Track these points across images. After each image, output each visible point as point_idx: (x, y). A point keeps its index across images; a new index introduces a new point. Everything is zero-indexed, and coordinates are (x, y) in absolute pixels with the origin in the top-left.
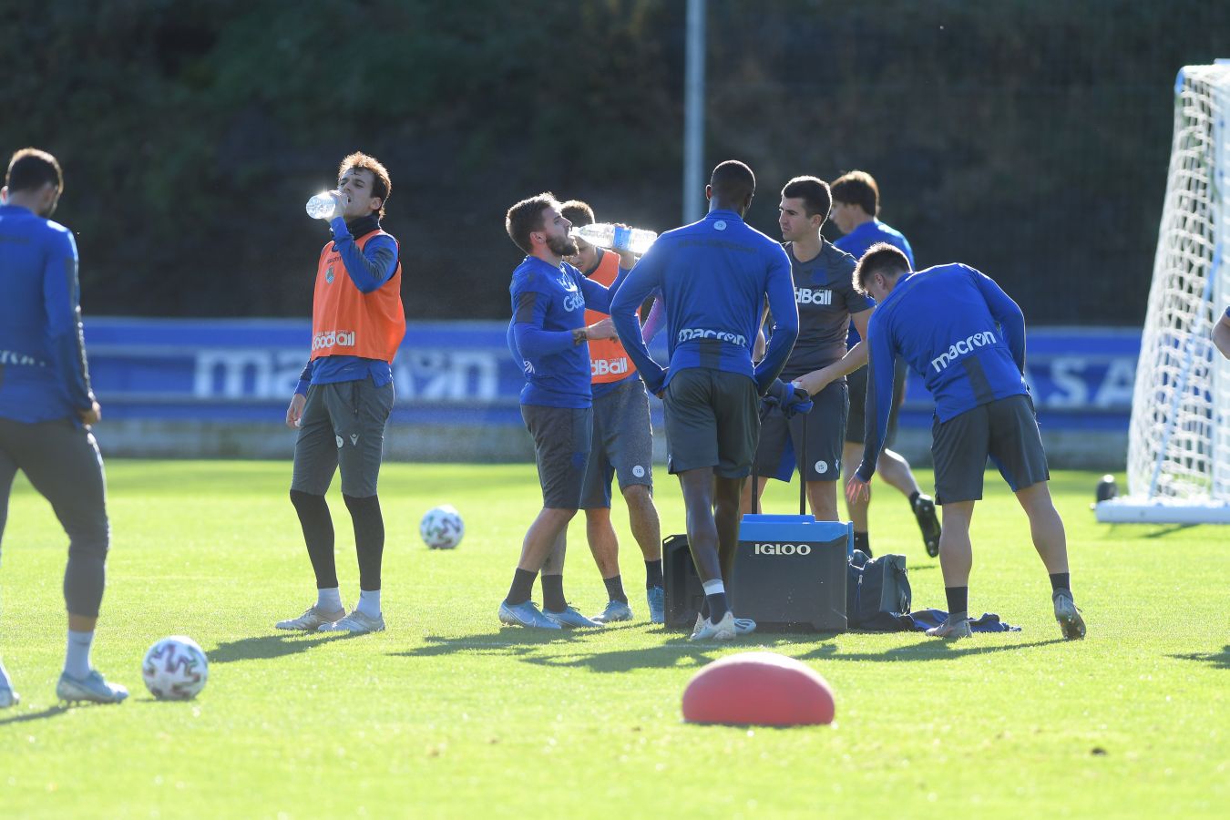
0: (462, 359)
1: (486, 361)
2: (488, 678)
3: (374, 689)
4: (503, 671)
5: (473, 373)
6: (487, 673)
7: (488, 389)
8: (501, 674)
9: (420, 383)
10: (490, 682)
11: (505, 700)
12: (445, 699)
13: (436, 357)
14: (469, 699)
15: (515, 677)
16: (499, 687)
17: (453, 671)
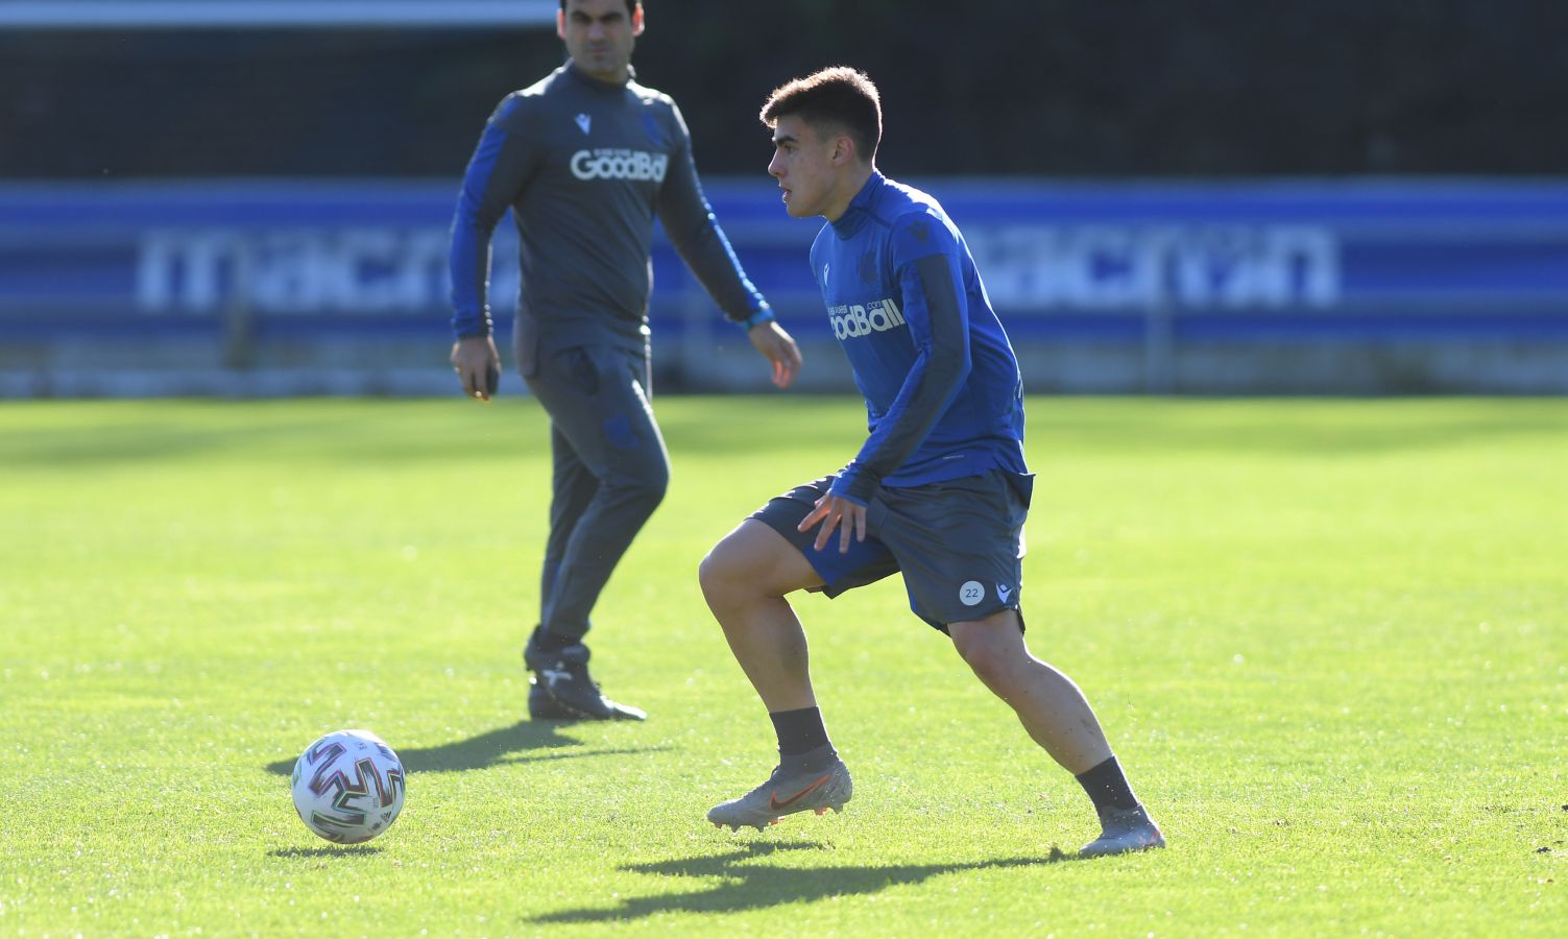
0: (1283, 239)
1: (1319, 243)
2: (1337, 730)
3: (1163, 749)
4: (1361, 719)
5: (1299, 265)
6: (1337, 722)
7: (1323, 286)
8: (1359, 724)
9: (1218, 276)
10: (1341, 737)
11: (1365, 763)
12: (1273, 764)
13: (1241, 234)
14: (1310, 763)
15: (1380, 729)
16: (1356, 743)
17: (1284, 720)
